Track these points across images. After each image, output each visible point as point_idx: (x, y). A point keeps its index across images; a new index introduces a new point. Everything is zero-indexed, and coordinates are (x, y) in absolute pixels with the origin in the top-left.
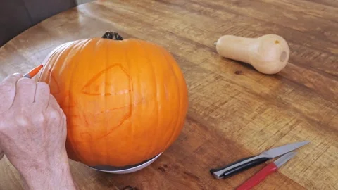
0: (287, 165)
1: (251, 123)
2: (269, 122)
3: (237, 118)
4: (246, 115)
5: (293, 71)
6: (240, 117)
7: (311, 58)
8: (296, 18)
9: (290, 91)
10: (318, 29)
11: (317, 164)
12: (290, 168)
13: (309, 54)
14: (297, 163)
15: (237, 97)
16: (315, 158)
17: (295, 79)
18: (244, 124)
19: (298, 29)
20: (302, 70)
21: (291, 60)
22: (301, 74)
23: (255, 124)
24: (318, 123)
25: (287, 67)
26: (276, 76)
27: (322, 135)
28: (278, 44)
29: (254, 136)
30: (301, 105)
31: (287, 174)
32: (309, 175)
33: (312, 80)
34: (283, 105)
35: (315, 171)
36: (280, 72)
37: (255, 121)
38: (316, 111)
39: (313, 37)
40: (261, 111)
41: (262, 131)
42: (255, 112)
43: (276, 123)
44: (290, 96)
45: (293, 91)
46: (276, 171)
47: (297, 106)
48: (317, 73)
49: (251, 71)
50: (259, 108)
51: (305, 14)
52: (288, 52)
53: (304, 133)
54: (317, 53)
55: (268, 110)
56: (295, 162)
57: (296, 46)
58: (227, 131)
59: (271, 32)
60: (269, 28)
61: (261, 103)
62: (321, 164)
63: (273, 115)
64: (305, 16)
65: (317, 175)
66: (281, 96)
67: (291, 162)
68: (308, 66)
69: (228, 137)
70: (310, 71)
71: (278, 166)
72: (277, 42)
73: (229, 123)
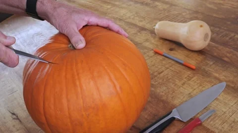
0: (209, 120)
1: (181, 88)
2: (195, 88)
3: (171, 84)
4: (177, 82)
5: (214, 48)
6: (173, 83)
7: (228, 38)
8: (216, 8)
9: (211, 63)
10: (233, 16)
11: (232, 119)
12: (212, 122)
13: (226, 35)
14: (217, 118)
15: (171, 68)
16: (231, 114)
17: (215, 54)
18: (176, 89)
19: (217, 16)
20: (221, 47)
21: (212, 40)
22: (220, 50)
23: (185, 89)
24: (233, 88)
25: (209, 45)
26: (201, 52)
27: (236, 97)
28: (202, 28)
29: (184, 97)
30: (219, 74)
31: (209, 127)
32: (226, 127)
33: (228, 55)
34: (206, 74)
35: (231, 124)
36: (204, 49)
37: (184, 86)
38: (231, 79)
39: (229, 23)
40: (189, 79)
41: (190, 94)
42: (185, 80)
43: (201, 87)
44: (211, 67)
45: (214, 63)
46: (201, 124)
47: (217, 75)
48: (232, 50)
49: (182, 49)
50: (188, 76)
51: (223, 5)
52: (210, 34)
53: (222, 96)
54: (233, 35)
55: (195, 78)
56: (215, 117)
57: (216, 29)
58: (163, 94)
59: (196, 18)
60: (195, 15)
61: (189, 73)
62: (235, 119)
63: (198, 82)
64: (223, 7)
65: (232, 127)
66: (204, 67)
67: (212, 117)
68: (225, 44)
69: (164, 98)
70: (227, 49)
71: (202, 121)
72: (201, 26)
73: (165, 88)
